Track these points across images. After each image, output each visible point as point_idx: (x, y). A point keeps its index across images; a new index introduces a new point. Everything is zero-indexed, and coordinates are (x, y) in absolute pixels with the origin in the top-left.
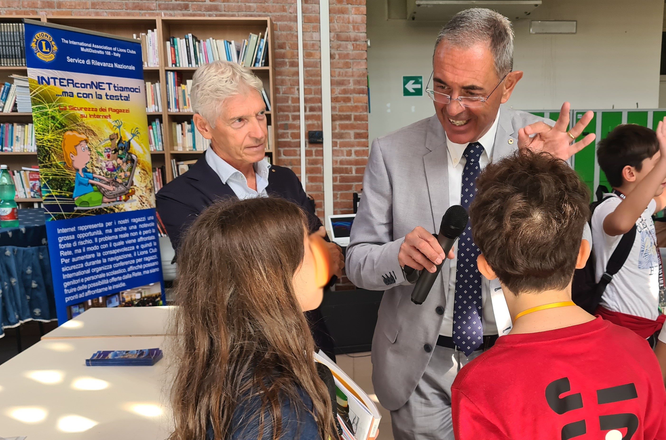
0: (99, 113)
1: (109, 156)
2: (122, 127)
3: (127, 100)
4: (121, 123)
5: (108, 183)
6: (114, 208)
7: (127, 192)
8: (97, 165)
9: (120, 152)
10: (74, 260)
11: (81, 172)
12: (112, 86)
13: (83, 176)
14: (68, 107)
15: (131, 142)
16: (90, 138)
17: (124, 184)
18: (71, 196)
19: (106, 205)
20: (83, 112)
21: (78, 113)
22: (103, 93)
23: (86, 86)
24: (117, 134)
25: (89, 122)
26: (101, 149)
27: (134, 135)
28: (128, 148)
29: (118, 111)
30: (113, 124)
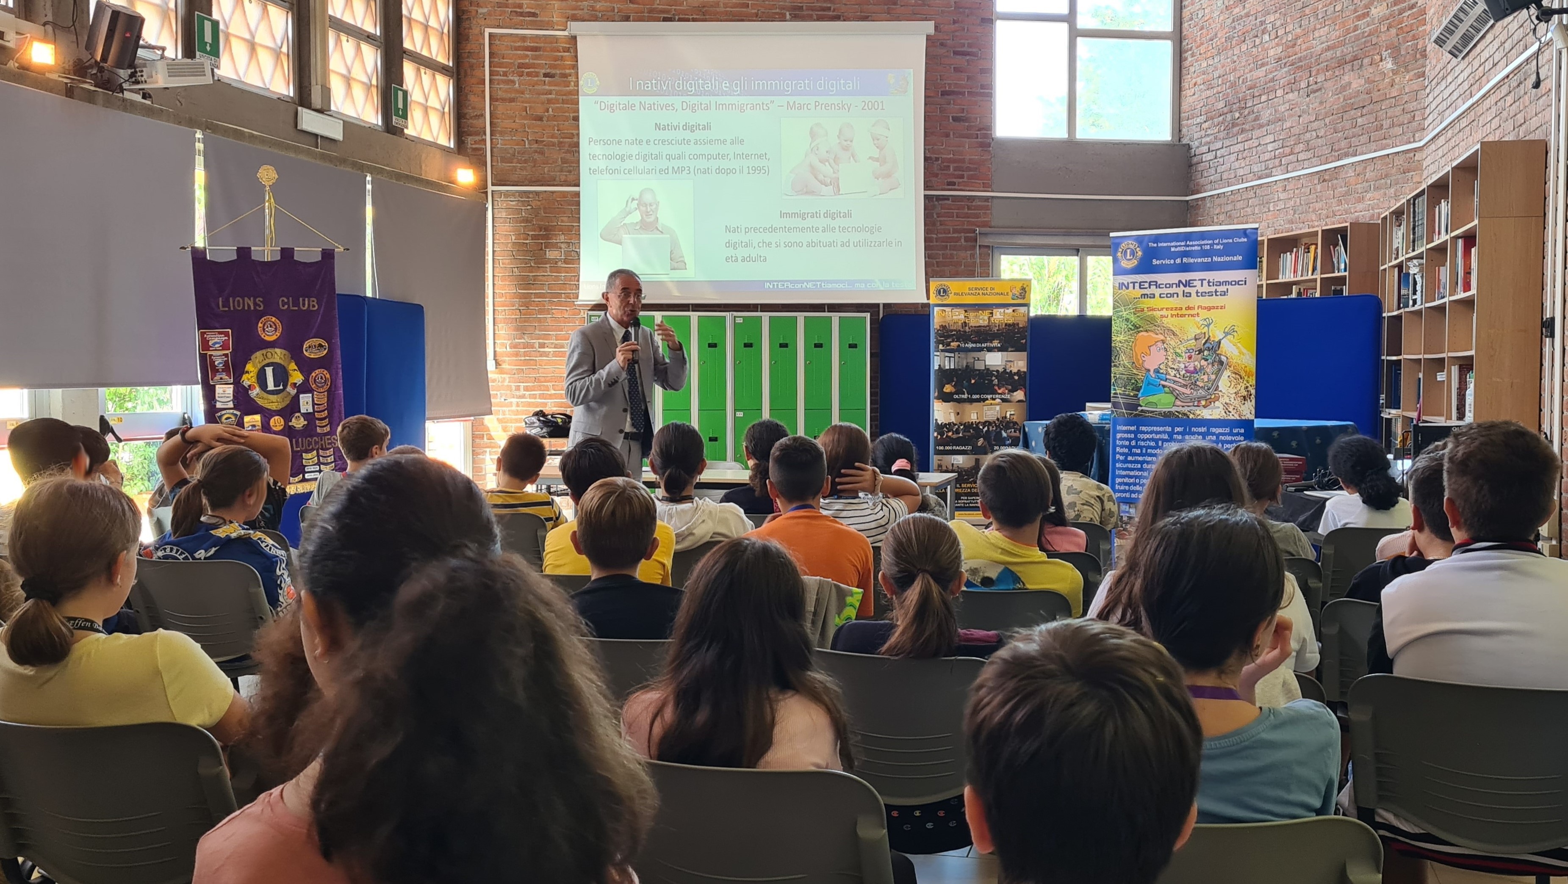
0: (1184, 312)
1: (1190, 358)
2: (1211, 326)
3: (1225, 295)
4: (1211, 321)
5: (1185, 386)
6: (1188, 413)
7: (1208, 397)
8: (1173, 366)
9: (1206, 353)
10: (1130, 458)
11: (1152, 372)
12: (1205, 283)
13: (1154, 376)
14: (1145, 309)
15: (1222, 342)
16: (1168, 339)
17: (1206, 388)
18: (1136, 396)
19: (1179, 409)
20: (1164, 312)
21: (1157, 314)
22: (1193, 291)
23: (1171, 286)
24: (1205, 333)
25: (1171, 322)
26: (1182, 349)
27: (1227, 334)
28: (1217, 349)
29: (1209, 309)
30: (1201, 322)
